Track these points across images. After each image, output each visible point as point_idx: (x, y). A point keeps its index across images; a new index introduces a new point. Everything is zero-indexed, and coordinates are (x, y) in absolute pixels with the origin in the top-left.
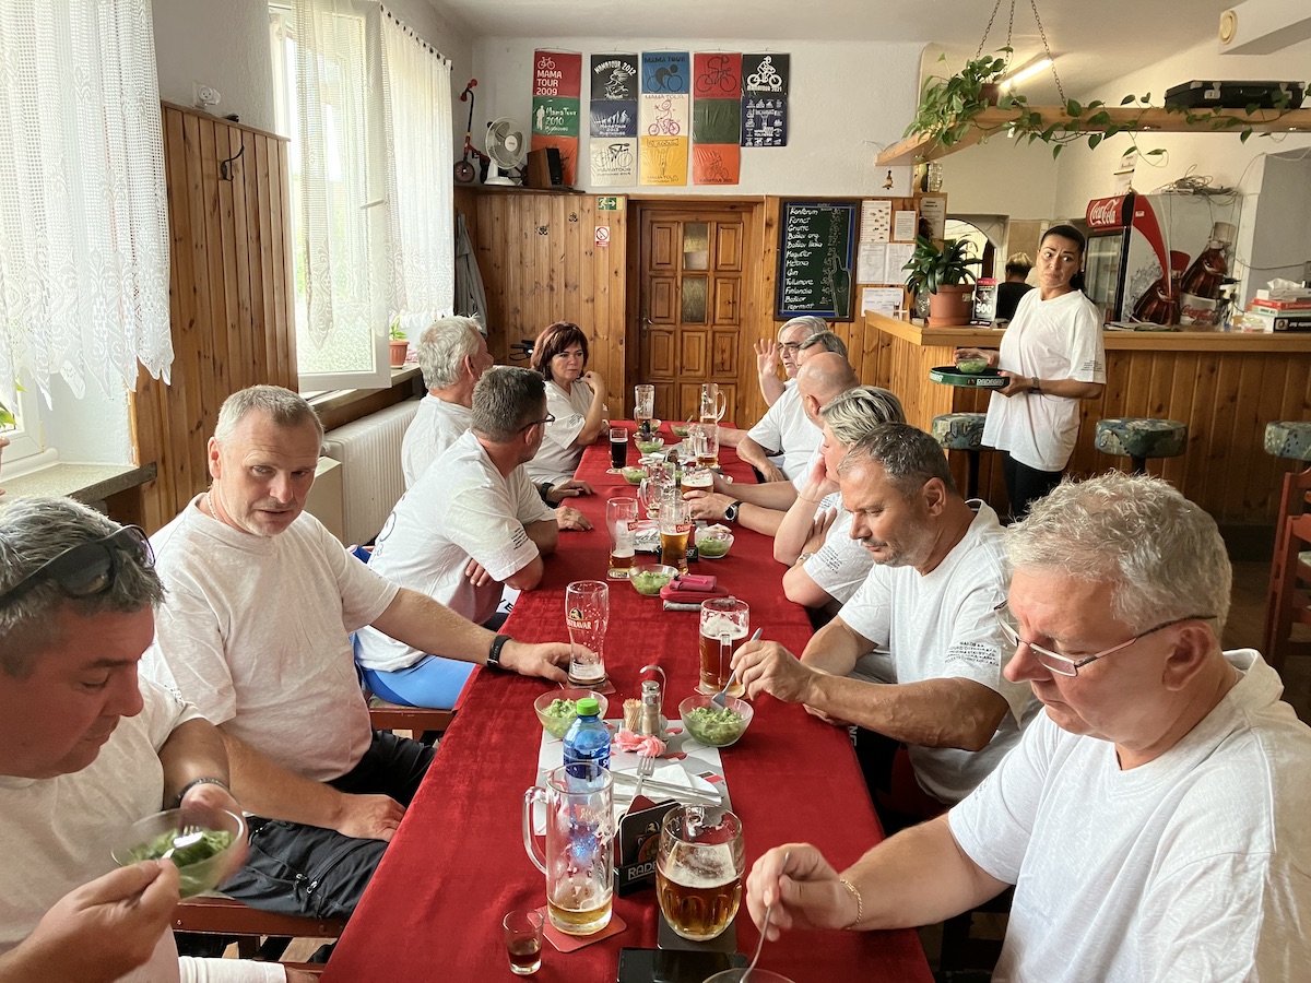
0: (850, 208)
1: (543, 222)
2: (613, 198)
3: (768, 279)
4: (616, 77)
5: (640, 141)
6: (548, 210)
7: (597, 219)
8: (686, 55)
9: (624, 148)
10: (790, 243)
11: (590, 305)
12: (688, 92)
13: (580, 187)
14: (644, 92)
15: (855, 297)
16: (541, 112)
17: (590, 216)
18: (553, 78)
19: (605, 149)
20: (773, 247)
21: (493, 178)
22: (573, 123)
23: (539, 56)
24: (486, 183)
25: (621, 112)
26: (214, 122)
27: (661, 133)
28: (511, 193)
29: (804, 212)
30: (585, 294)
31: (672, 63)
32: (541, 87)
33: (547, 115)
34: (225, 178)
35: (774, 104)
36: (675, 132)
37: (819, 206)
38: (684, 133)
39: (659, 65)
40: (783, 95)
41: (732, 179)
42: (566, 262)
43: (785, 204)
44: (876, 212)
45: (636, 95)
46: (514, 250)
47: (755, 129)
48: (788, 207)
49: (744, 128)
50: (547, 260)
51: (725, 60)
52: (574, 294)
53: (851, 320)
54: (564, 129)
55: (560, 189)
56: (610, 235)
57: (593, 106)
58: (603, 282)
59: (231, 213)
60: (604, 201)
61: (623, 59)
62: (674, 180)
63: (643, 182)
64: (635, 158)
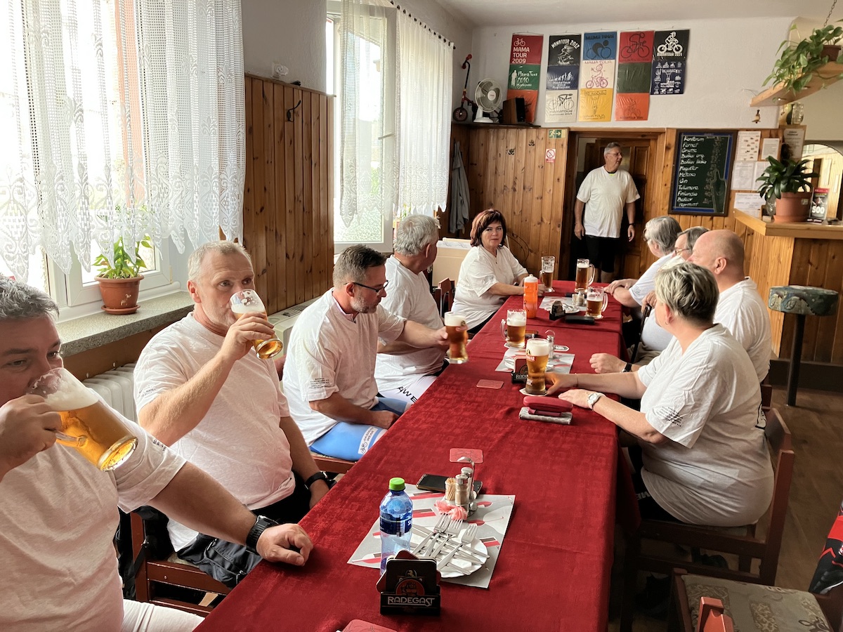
0: (729, 136)
1: (511, 147)
2: (559, 130)
3: (666, 185)
4: (566, 50)
5: (580, 92)
6: (516, 138)
7: (547, 145)
8: (615, 33)
9: (568, 97)
10: (683, 161)
11: (539, 200)
12: (615, 58)
13: (537, 123)
14: (584, 59)
15: (729, 199)
16: (514, 75)
17: (543, 142)
18: (524, 52)
19: (556, 98)
20: (670, 163)
21: (480, 119)
22: (535, 81)
23: (515, 38)
24: (475, 121)
25: (568, 72)
26: (284, 85)
27: (595, 87)
28: (492, 128)
29: (694, 139)
30: (536, 193)
31: (604, 39)
32: (516, 58)
33: (519, 76)
34: (289, 120)
35: (676, 65)
36: (604, 86)
37: (705, 135)
38: (610, 86)
39: (595, 41)
40: (683, 59)
41: (643, 117)
42: (525, 173)
43: (680, 134)
44: (748, 139)
45: (579, 61)
46: (491, 164)
47: (660, 82)
48: (682, 136)
49: (653, 82)
50: (513, 171)
51: (642, 35)
52: (529, 195)
53: (726, 215)
54: (529, 85)
55: (524, 125)
56: (555, 155)
57: (549, 70)
58: (549, 186)
59: (292, 142)
60: (553, 132)
61: (571, 38)
62: (601, 118)
63: (581, 119)
64: (575, 104)
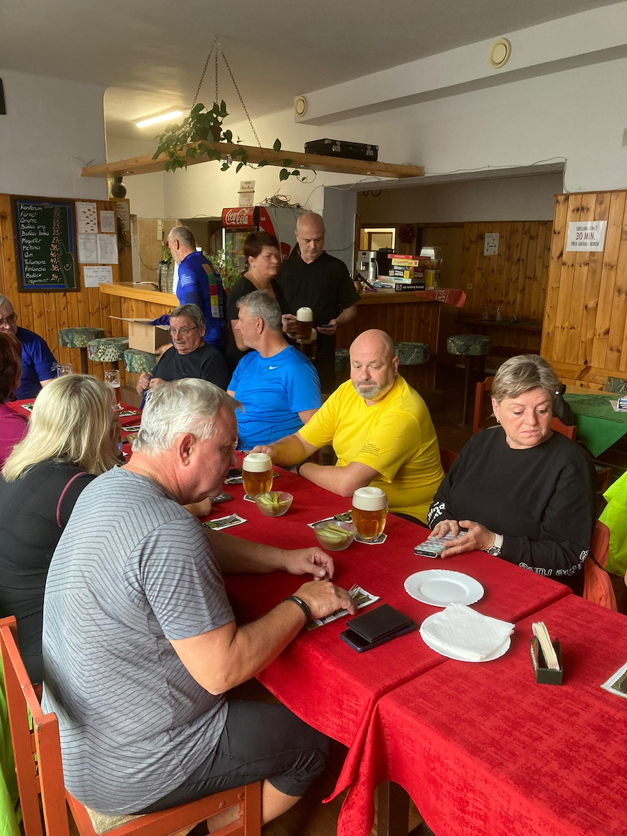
0: (67, 207)
3: (9, 260)
10: (23, 232)
15: (79, 273)
20: (10, 235)
29: (31, 208)
37: (43, 204)
44: (86, 211)
48: (18, 203)
53: (78, 290)
